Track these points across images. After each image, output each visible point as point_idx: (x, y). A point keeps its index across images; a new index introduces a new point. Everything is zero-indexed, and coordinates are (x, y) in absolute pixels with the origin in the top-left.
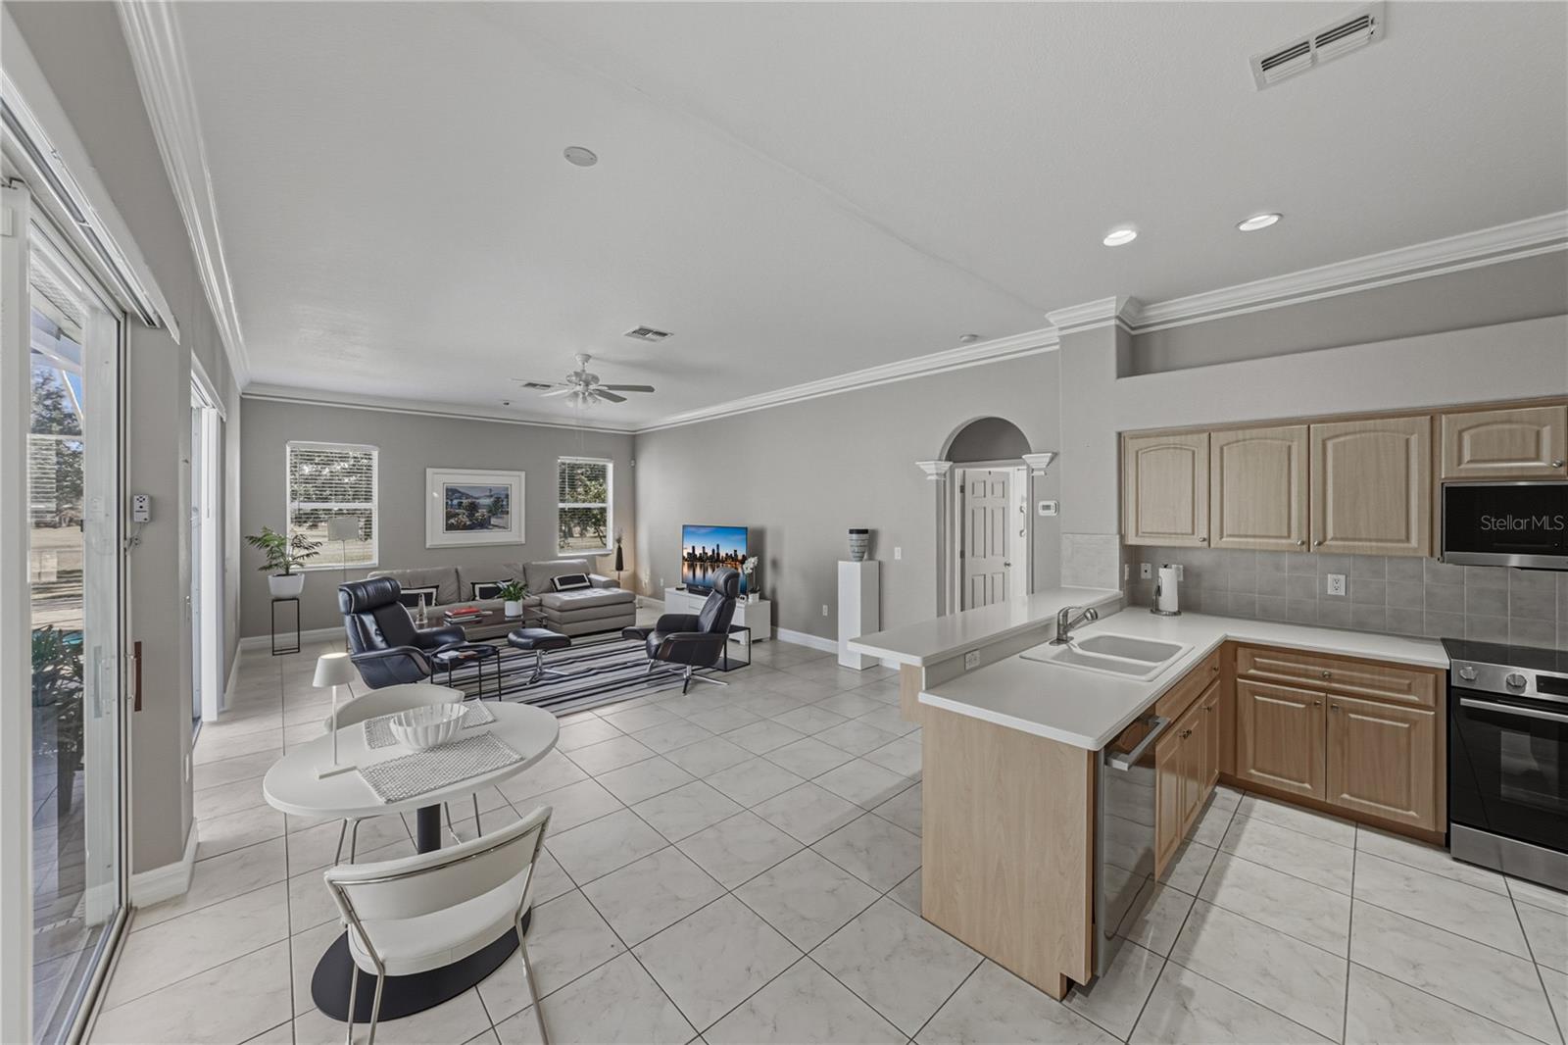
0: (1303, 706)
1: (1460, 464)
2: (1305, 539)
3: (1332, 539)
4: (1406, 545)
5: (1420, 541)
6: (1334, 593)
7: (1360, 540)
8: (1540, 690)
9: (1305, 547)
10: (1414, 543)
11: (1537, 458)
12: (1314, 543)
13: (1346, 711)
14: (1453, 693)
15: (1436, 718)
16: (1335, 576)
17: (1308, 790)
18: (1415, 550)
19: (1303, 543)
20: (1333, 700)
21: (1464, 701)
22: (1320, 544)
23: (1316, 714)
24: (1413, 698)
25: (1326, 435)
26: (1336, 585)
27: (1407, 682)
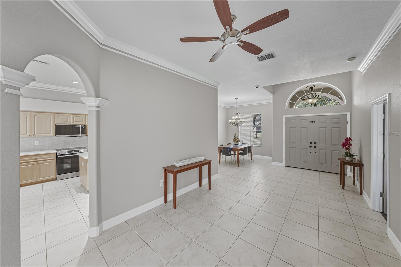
0: (31, 165)
1: (58, 121)
2: (30, 134)
3: (36, 134)
4: (50, 134)
5: (52, 133)
6: (36, 144)
7: (42, 134)
8: (68, 152)
9: (30, 136)
10: (51, 134)
11: (68, 121)
12: (32, 135)
13: (40, 164)
14: (57, 156)
15: (55, 160)
16: (36, 141)
17: (32, 181)
18: (51, 135)
19: (30, 135)
20: (37, 162)
21: (59, 157)
22: (34, 135)
23: (34, 166)
24: (52, 158)
25: (35, 115)
26: (36, 143)
27: (50, 156)
